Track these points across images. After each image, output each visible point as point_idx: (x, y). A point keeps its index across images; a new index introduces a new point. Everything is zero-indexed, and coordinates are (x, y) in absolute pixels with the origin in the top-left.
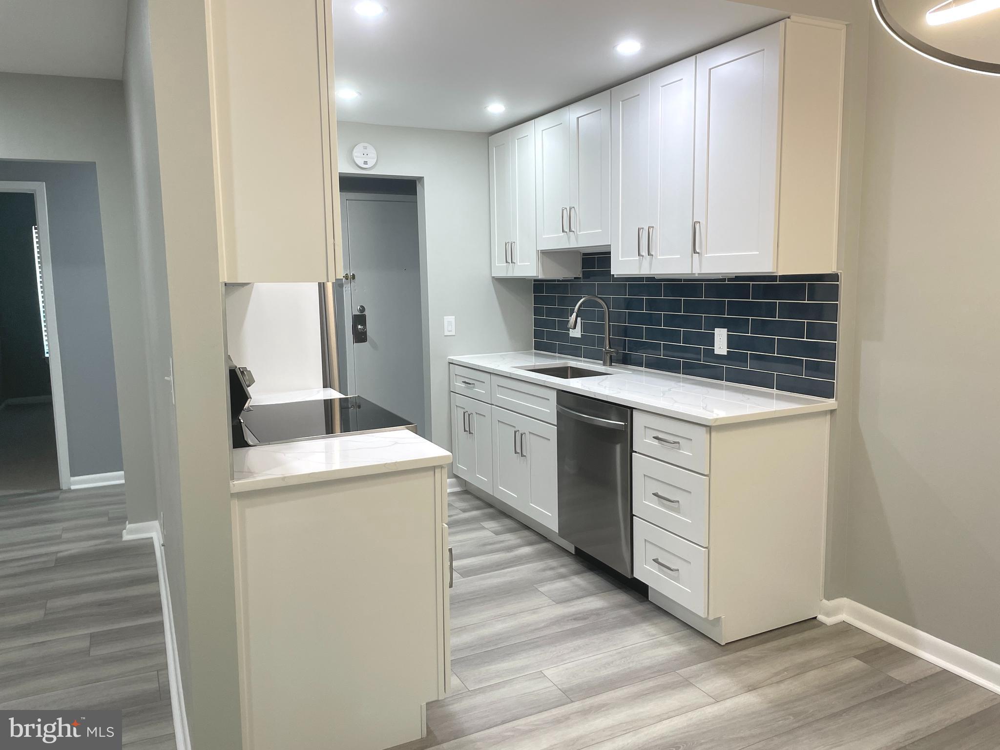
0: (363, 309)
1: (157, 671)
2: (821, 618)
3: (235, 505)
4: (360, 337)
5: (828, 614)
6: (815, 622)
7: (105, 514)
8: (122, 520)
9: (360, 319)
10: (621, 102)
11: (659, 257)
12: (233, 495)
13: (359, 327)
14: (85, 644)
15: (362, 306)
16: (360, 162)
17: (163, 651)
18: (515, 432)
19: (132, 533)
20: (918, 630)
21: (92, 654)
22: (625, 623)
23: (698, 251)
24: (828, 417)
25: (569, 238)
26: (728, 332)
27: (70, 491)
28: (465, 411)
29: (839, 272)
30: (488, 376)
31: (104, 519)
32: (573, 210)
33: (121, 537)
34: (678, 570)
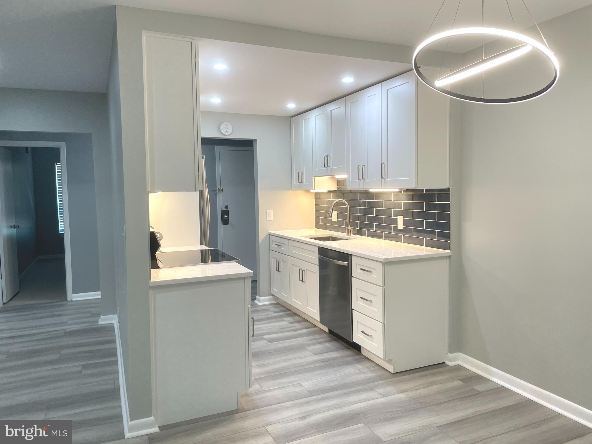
0: (227, 207)
1: (114, 380)
2: (447, 363)
3: (151, 292)
4: (225, 222)
5: (450, 361)
6: (444, 365)
7: (90, 312)
8: (98, 315)
9: (225, 212)
10: (350, 104)
12: (150, 287)
13: (225, 216)
14: (80, 369)
15: (226, 205)
16: (224, 132)
17: (117, 372)
18: (300, 270)
19: (103, 321)
20: (491, 367)
21: (83, 373)
22: (347, 363)
23: (384, 177)
24: (448, 260)
25: (328, 170)
26: (403, 218)
27: (72, 301)
28: (276, 259)
29: (450, 187)
30: (288, 240)
31: (90, 314)
32: (329, 156)
33: (98, 323)
34: (372, 336)
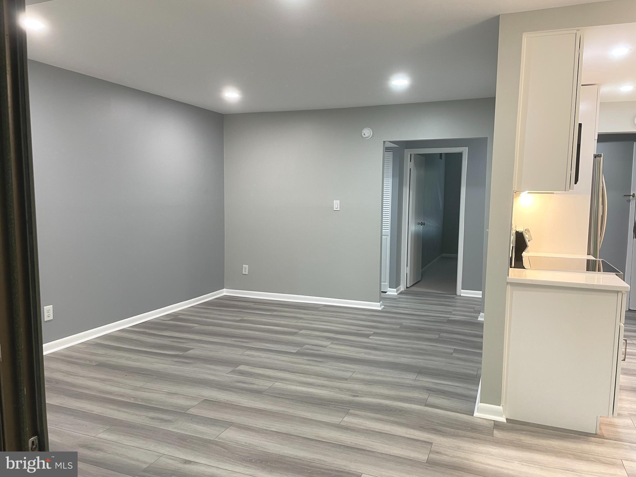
1: (478, 369)
7: (474, 308)
8: (478, 312)
14: (452, 351)
19: (481, 318)
21: (453, 355)
27: (460, 295)
33: (478, 318)
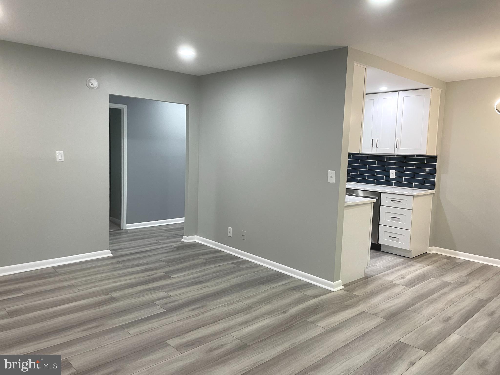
5: (430, 251)
6: (427, 254)
11: (380, 148)
20: (457, 251)
23: (397, 147)
24: (432, 195)
26: (395, 171)
27: (126, 230)
29: (437, 155)
